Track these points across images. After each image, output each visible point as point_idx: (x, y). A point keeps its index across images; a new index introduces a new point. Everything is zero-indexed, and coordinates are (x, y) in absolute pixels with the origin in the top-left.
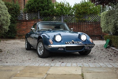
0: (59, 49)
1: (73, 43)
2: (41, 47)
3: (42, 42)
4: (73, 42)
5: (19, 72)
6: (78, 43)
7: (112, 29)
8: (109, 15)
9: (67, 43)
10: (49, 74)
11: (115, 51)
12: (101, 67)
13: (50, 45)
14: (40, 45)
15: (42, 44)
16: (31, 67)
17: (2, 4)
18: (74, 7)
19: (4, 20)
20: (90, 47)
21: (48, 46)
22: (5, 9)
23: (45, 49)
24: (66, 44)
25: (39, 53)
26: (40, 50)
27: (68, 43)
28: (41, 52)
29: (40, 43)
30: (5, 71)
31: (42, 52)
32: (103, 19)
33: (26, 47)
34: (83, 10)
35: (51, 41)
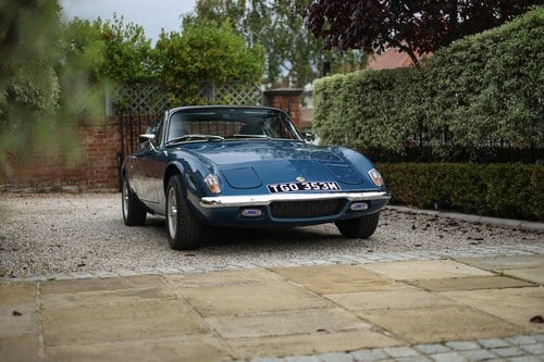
1: (301, 187)
4: (299, 185)
6: (321, 187)
9: (275, 187)
18: (159, 46)
24: (273, 191)
27: (279, 188)
35: (211, 180)
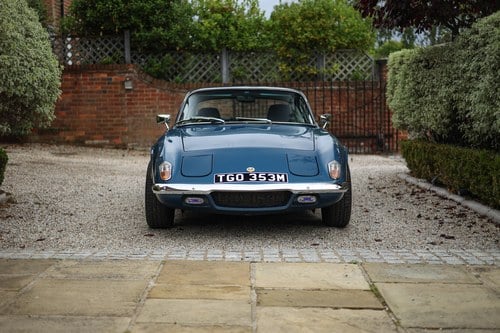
5: (152, 284)
7: (436, 120)
8: (427, 67)
10: (263, 289)
11: (448, 203)
12: (424, 264)
16: (184, 266)
30: (100, 278)
32: (398, 77)
34: (311, 32)
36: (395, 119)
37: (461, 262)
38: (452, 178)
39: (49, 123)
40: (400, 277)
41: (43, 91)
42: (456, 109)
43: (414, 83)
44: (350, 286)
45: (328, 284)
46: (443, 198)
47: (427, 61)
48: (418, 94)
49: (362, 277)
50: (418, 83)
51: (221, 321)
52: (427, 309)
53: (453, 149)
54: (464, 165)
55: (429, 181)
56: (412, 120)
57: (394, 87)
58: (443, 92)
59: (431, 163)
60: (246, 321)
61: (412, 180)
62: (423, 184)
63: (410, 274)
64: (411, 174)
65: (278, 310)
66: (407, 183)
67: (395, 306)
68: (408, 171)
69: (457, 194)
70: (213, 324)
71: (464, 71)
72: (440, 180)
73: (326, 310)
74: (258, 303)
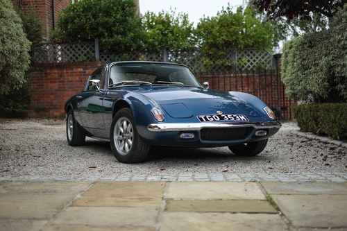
0: (182, 135)
1: (222, 118)
2: (126, 132)
3: (129, 118)
4: (220, 116)
5: (79, 196)
6: (235, 118)
7: (318, 84)
8: (310, 47)
9: (203, 117)
10: (172, 199)
12: (312, 182)
13: (153, 125)
14: (122, 126)
15: (128, 123)
16: (110, 185)
17: (7, 7)
18: (199, 27)
19: (13, 52)
20: (267, 130)
21: (150, 127)
22: (15, 22)
23: (137, 137)
24: (202, 121)
25: (119, 149)
26: (121, 141)
27: (205, 118)
28: (123, 147)
29: (122, 121)
30: (36, 192)
31: (126, 145)
32: (289, 58)
33: (70, 139)
34: (226, 35)
35: (157, 112)
36: (288, 91)
37: (343, 180)
38: (332, 128)
39: (21, 86)
40: (292, 191)
41: (14, 59)
42: (334, 73)
43: (300, 60)
44: (248, 197)
45: (229, 196)
46: (326, 143)
47: (310, 42)
48: (305, 68)
49: (259, 191)
50: (304, 60)
51: (128, 222)
52: (316, 213)
53: (333, 105)
54: (341, 115)
55: (315, 133)
56: (300, 87)
57: (286, 67)
58: (323, 62)
59: (316, 119)
60: (151, 223)
61: (301, 134)
62: (310, 136)
63: (300, 189)
64: (300, 131)
65: (181, 214)
66: (298, 136)
67: (287, 211)
68: (299, 129)
69: (337, 139)
70: (120, 224)
71: (339, 41)
72: (323, 130)
73: (225, 214)
74: (166, 210)
